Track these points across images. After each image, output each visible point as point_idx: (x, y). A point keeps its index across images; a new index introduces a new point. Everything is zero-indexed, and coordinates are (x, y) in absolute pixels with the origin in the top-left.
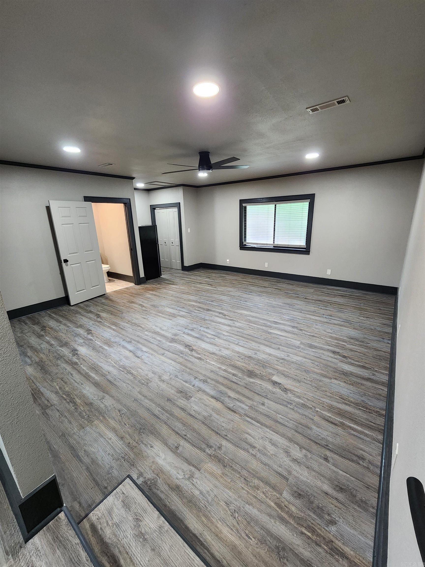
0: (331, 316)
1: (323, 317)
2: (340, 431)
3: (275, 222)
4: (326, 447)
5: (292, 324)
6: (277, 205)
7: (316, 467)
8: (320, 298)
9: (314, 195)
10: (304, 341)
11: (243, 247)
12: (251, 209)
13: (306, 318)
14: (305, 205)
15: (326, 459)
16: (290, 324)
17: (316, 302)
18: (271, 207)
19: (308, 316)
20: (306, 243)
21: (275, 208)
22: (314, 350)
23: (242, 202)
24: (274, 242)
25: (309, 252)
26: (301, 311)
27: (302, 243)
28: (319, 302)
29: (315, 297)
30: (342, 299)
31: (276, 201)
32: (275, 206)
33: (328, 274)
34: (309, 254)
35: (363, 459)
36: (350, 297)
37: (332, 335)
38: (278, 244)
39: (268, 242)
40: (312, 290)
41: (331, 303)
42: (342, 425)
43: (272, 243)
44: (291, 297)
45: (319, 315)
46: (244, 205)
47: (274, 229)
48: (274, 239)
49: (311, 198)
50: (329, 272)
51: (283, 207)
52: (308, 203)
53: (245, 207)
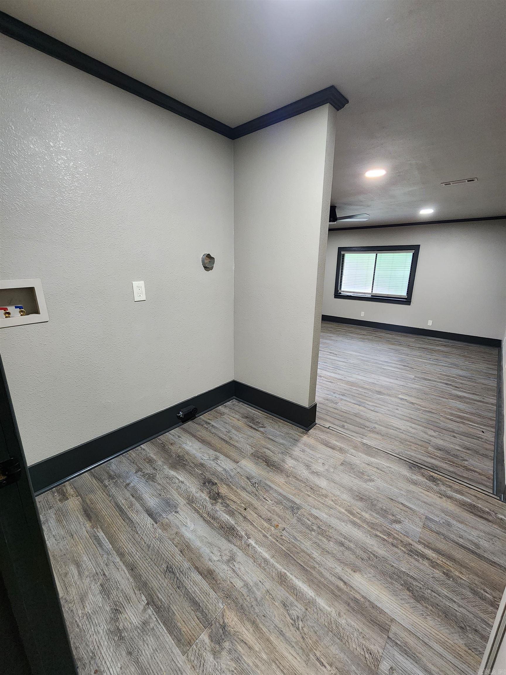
0: (437, 360)
1: (430, 360)
2: (461, 425)
3: (375, 271)
4: (453, 432)
5: (403, 364)
6: (378, 255)
7: (448, 439)
8: (423, 346)
9: (419, 245)
10: (417, 376)
11: (338, 295)
12: (348, 257)
13: (414, 360)
14: (408, 256)
15: (455, 437)
16: (400, 364)
17: (420, 349)
18: (371, 256)
19: (415, 359)
20: (407, 293)
21: (376, 257)
22: (428, 382)
23: (340, 249)
24: (372, 291)
25: (411, 302)
26: (407, 355)
27: (403, 293)
28: (424, 350)
29: (418, 345)
30: (444, 348)
31: (378, 251)
32: (377, 255)
33: (429, 325)
34: (410, 305)
35: (482, 438)
36: (452, 347)
37: (442, 373)
38: (377, 294)
39: (366, 290)
40: (413, 340)
41: (435, 351)
42: (463, 423)
43: (371, 292)
44: (393, 344)
45: (426, 359)
46: (342, 253)
47: (374, 278)
48: (372, 288)
49: (415, 249)
50: (430, 323)
51: (383, 257)
52: (412, 254)
53: (344, 255)
